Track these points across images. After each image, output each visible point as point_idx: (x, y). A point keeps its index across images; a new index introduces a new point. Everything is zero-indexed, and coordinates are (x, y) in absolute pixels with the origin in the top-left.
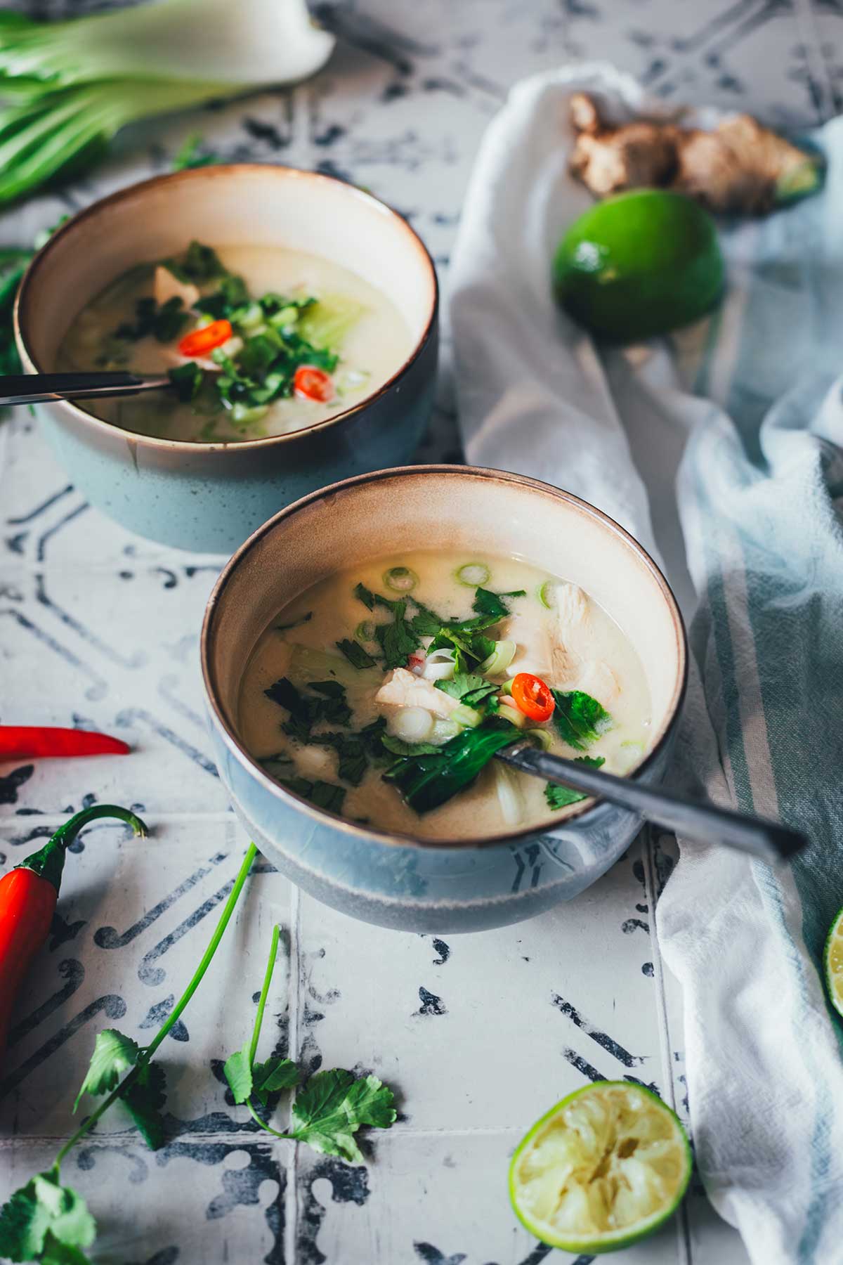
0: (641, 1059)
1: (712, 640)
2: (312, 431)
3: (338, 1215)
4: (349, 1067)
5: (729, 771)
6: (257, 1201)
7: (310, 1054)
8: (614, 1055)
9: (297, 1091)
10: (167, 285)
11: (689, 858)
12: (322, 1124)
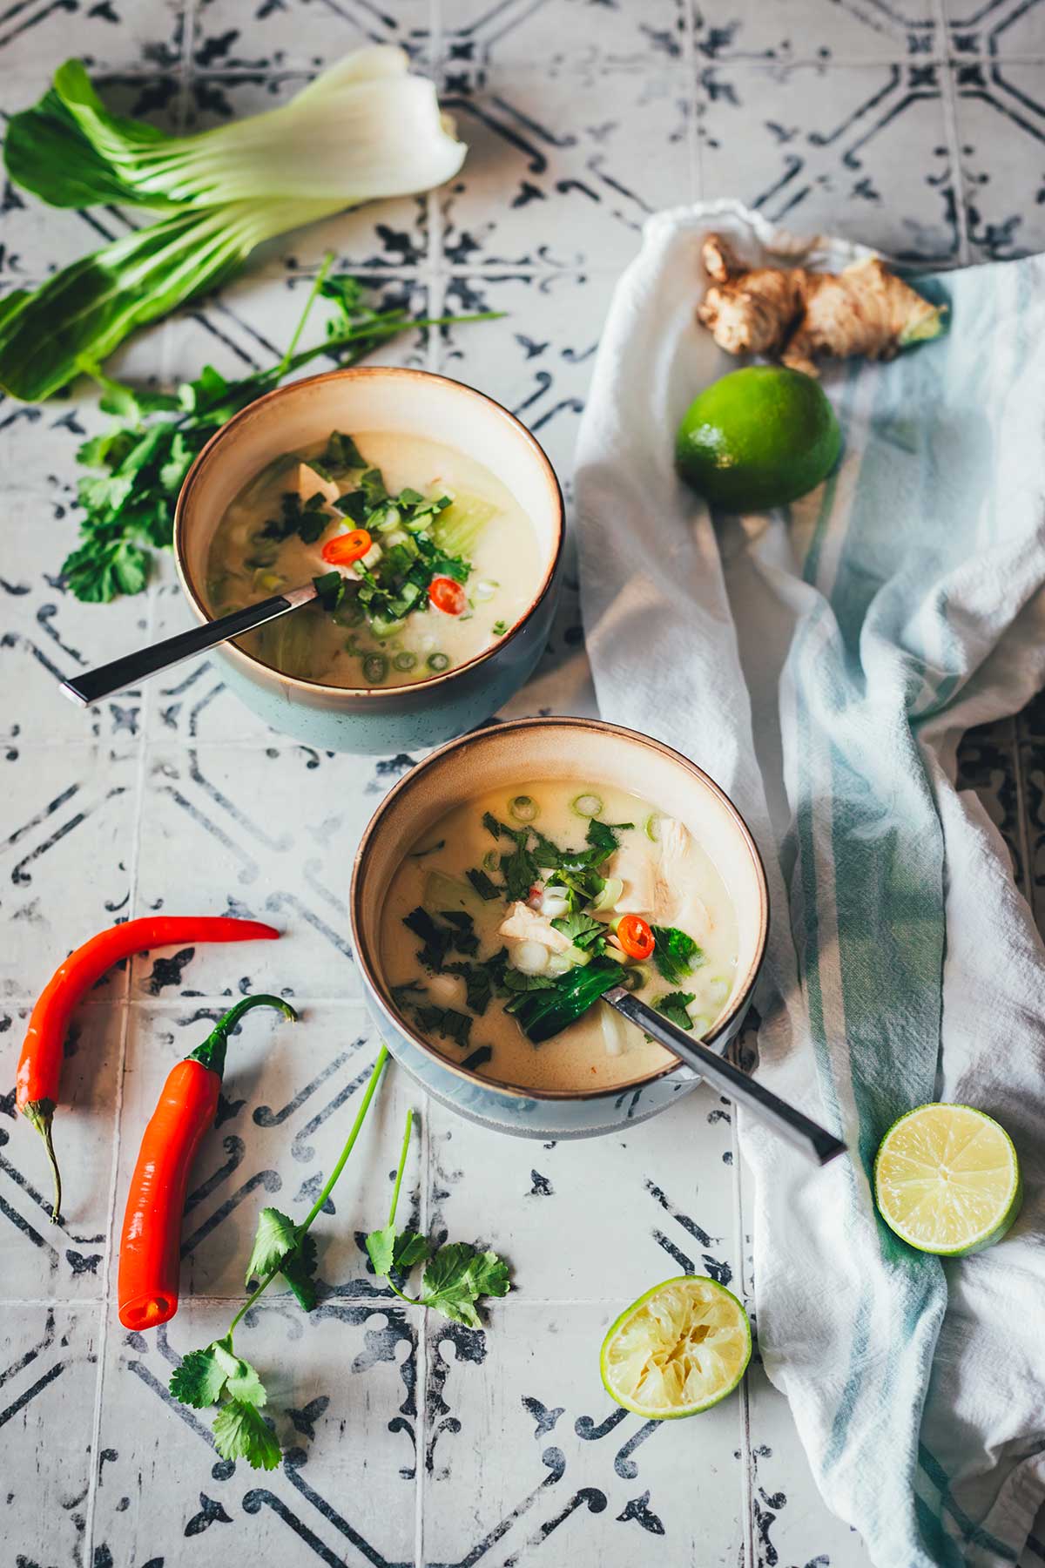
0: (718, 1241)
1: (798, 867)
3: (460, 1372)
4: (470, 1241)
5: (805, 988)
6: (394, 1358)
7: (438, 1229)
8: (695, 1236)
9: (427, 1263)
10: (310, 481)
11: (768, 1066)
12: (448, 1293)
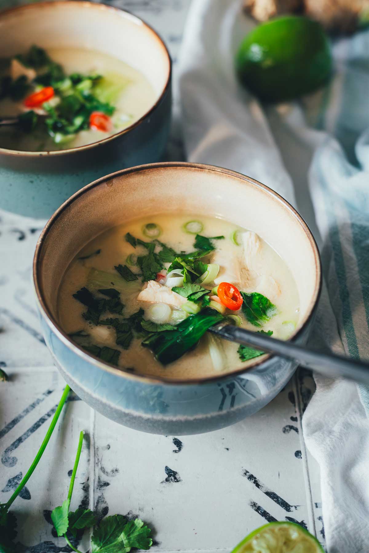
0: (296, 507)
1: (332, 264)
2: (99, 144)
4: (124, 513)
5: (344, 339)
7: (102, 506)
8: (280, 505)
9: (94, 528)
11: (321, 389)
12: (109, 548)
